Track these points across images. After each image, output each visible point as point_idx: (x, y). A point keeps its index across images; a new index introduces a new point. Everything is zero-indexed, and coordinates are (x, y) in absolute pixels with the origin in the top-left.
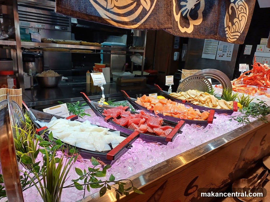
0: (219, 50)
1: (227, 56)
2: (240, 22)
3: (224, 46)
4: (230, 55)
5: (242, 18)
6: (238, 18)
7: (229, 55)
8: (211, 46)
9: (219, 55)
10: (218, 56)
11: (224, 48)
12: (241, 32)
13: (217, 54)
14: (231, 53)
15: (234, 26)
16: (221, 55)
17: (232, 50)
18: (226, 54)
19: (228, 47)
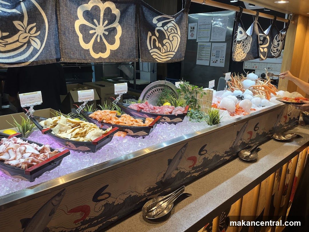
0: (212, 55)
1: (221, 62)
2: (171, 42)
3: (217, 51)
4: (223, 61)
5: (173, 38)
6: (169, 39)
7: (221, 61)
8: (204, 52)
9: (212, 60)
10: (211, 62)
11: (216, 53)
12: (176, 51)
13: (211, 60)
14: (224, 59)
15: (165, 47)
16: (214, 61)
17: (224, 55)
18: (219, 59)
19: (220, 52)
